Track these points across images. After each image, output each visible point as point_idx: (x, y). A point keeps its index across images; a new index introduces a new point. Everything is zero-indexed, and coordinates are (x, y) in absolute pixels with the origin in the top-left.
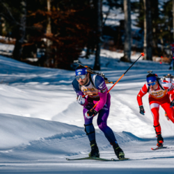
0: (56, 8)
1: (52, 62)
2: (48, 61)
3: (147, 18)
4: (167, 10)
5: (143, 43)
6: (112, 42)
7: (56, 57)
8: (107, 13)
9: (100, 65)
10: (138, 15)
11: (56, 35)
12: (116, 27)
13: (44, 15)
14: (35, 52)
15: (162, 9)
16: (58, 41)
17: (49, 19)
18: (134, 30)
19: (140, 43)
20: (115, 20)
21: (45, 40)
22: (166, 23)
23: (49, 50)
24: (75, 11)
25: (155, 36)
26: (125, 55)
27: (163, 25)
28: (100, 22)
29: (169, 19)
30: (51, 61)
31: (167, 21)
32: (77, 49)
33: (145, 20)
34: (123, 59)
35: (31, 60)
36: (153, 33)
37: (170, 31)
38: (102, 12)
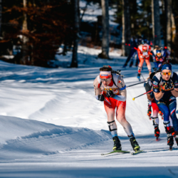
0: (32, 4)
1: (29, 59)
2: (24, 58)
3: (125, 14)
4: (146, 5)
5: (121, 39)
6: (89, 38)
7: (32, 54)
8: (85, 9)
9: (78, 62)
10: (116, 10)
11: (32, 32)
12: (94, 23)
13: (20, 11)
14: (11, 49)
15: (140, 5)
16: (34, 38)
17: (25, 15)
18: (111, 26)
19: (119, 39)
20: (93, 16)
21: (21, 36)
22: (144, 19)
23: (25, 47)
24: (51, 7)
25: (133, 31)
26: (103, 52)
27: (141, 20)
28: (78, 18)
29: (148, 14)
30: (27, 58)
31: (146, 16)
32: (54, 45)
33: (123, 15)
34: (100, 56)
35: (7, 57)
36: (131, 29)
37: (148, 27)
38: (79, 7)
